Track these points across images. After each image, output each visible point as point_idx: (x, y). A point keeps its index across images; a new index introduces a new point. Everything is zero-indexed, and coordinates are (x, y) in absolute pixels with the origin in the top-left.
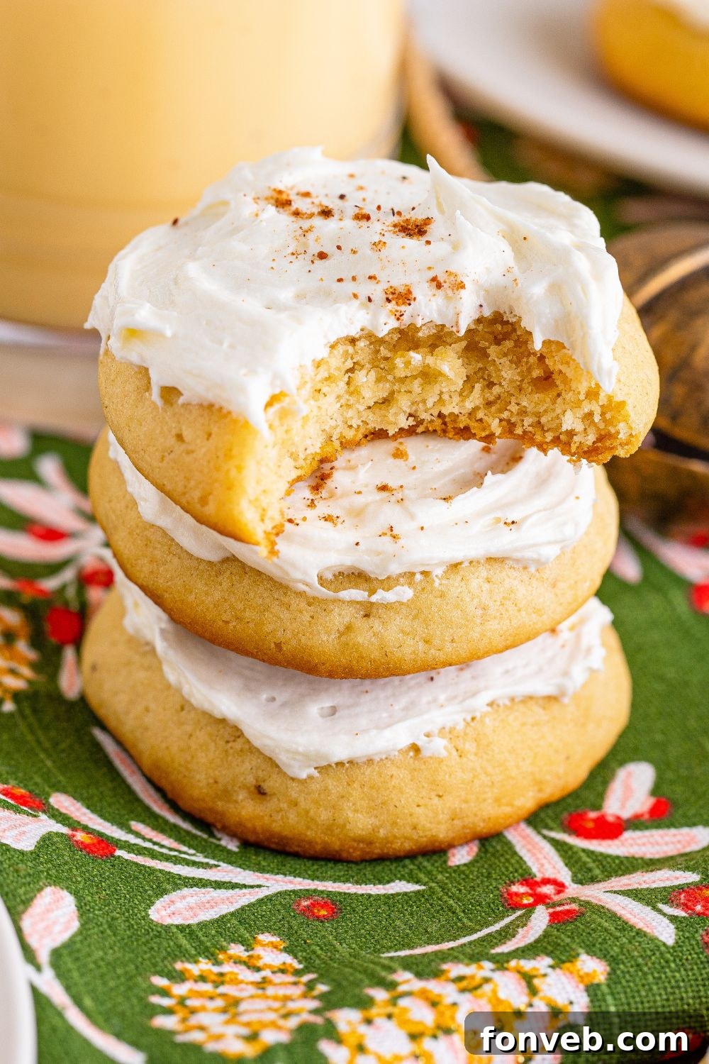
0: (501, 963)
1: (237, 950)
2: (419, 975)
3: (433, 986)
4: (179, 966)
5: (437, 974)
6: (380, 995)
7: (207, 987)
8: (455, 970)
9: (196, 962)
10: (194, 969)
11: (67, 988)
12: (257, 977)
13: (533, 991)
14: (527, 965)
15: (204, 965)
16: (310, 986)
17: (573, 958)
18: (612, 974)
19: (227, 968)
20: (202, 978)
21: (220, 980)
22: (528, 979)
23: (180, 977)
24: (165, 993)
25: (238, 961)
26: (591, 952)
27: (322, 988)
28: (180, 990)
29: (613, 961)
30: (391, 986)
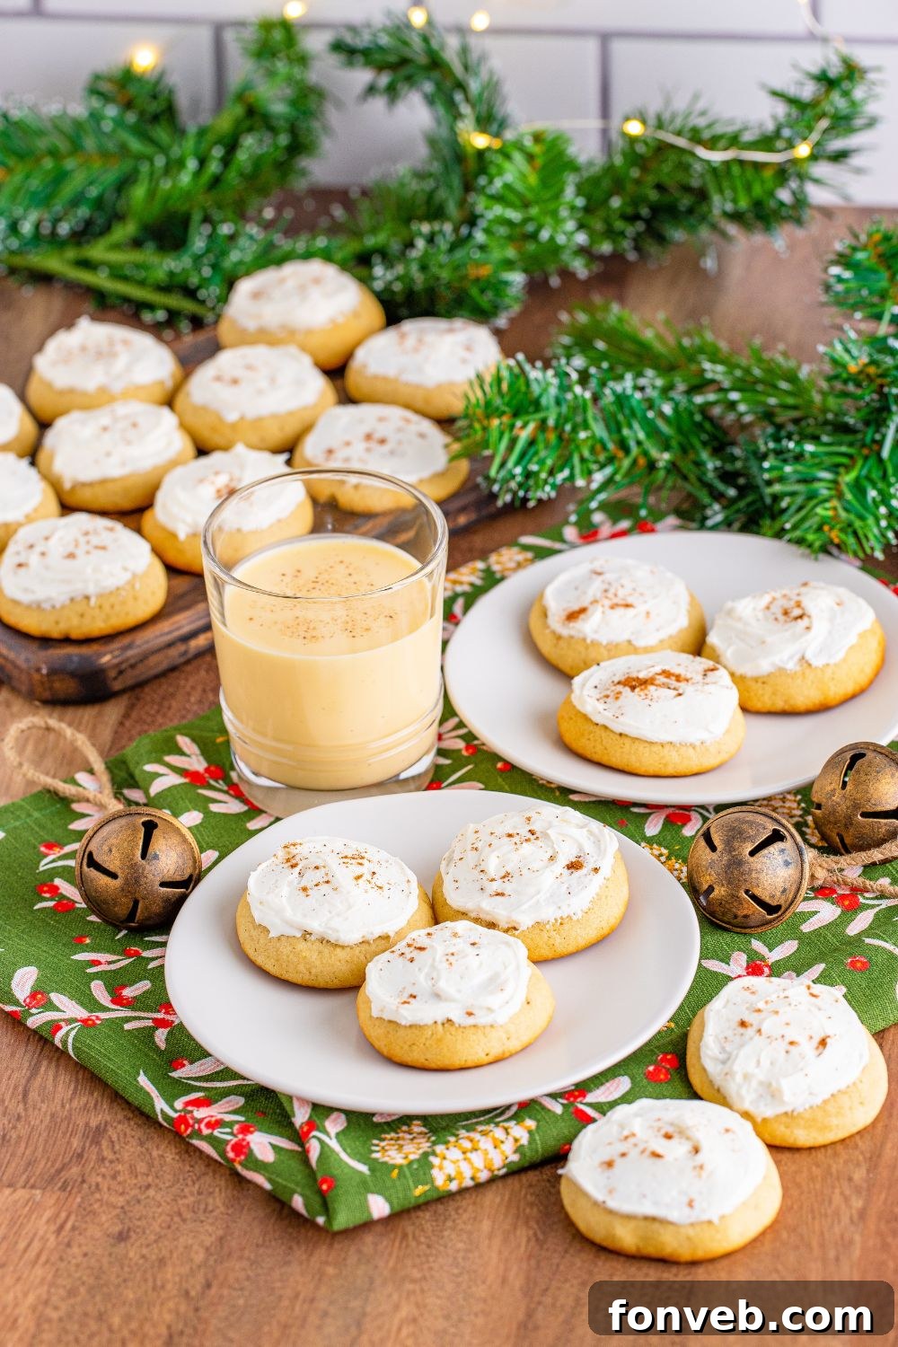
0: (497, 1124)
1: (405, 1128)
2: (468, 1131)
3: (472, 1135)
4: (383, 1136)
5: (474, 1130)
6: (452, 1139)
7: (393, 1142)
8: (480, 1128)
9: (388, 1133)
10: (388, 1136)
11: (341, 1146)
12: (411, 1137)
13: (508, 1133)
14: (506, 1124)
15: (393, 1135)
16: (429, 1138)
17: (523, 1120)
18: (538, 1127)
19: (401, 1135)
20: (392, 1139)
21: (398, 1139)
22: (506, 1129)
23: (384, 1140)
24: (377, 1145)
25: (405, 1132)
26: (530, 1118)
27: (433, 1138)
28: (383, 1144)
29: (538, 1121)
30: (457, 1136)
